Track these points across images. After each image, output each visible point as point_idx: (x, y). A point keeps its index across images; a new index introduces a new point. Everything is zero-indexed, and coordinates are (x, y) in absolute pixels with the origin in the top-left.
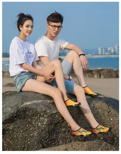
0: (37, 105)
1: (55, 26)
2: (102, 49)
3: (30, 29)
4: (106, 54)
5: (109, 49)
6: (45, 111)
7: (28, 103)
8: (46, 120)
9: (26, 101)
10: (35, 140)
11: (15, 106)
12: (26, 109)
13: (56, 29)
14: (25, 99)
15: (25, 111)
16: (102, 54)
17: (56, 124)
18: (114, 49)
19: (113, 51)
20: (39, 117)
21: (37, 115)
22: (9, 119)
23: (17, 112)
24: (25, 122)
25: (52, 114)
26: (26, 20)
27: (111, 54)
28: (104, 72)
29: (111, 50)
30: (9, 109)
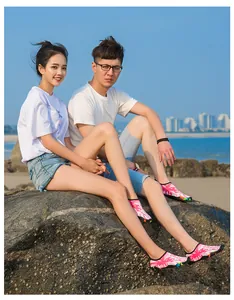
0: (76, 216)
1: (107, 66)
2: (173, 121)
3: (59, 71)
4: (180, 130)
5: (187, 121)
6: (92, 228)
7: (61, 213)
8: (93, 245)
9: (56, 209)
10: (73, 282)
11: (35, 217)
12: (56, 224)
13: (110, 72)
14: (53, 205)
15: (54, 228)
16: (172, 132)
17: (112, 254)
18: (197, 121)
19: (194, 125)
20: (81, 240)
21: (77, 235)
22: (25, 243)
23: (40, 228)
24: (54, 248)
25: (105, 235)
26: (52, 54)
27: (191, 131)
28: (179, 165)
29: (190, 123)
30: (25, 224)
